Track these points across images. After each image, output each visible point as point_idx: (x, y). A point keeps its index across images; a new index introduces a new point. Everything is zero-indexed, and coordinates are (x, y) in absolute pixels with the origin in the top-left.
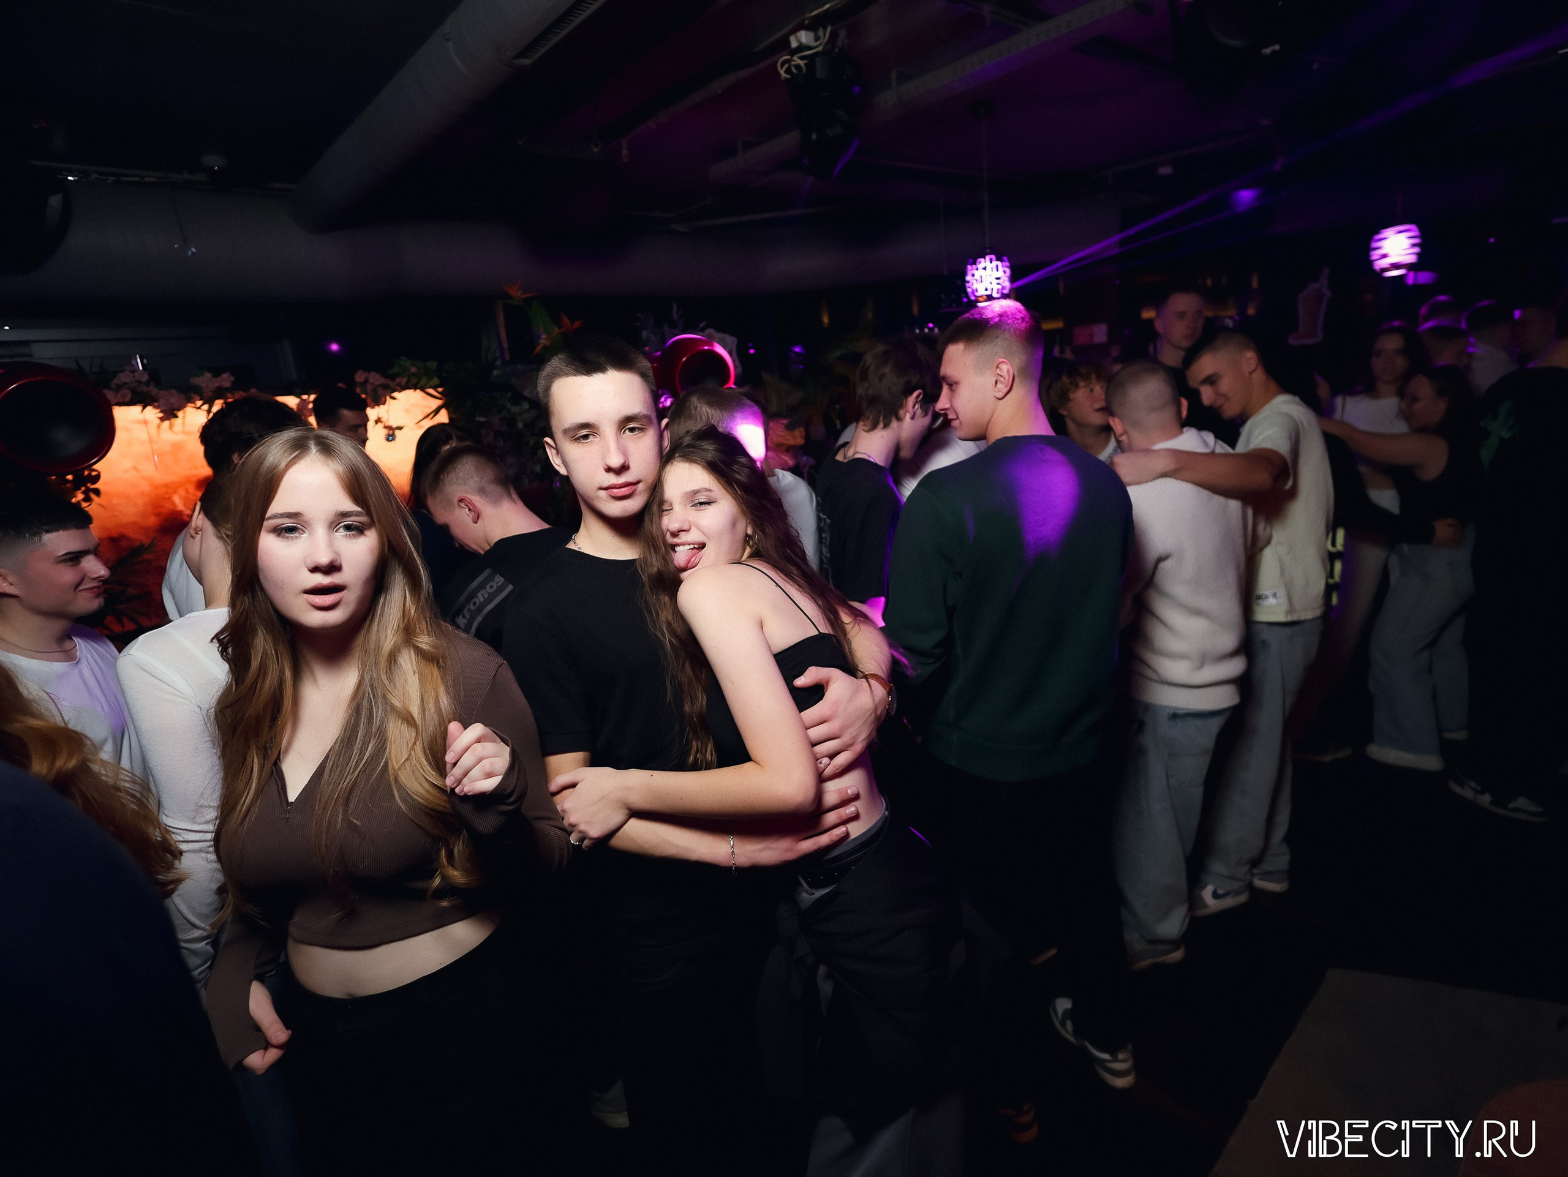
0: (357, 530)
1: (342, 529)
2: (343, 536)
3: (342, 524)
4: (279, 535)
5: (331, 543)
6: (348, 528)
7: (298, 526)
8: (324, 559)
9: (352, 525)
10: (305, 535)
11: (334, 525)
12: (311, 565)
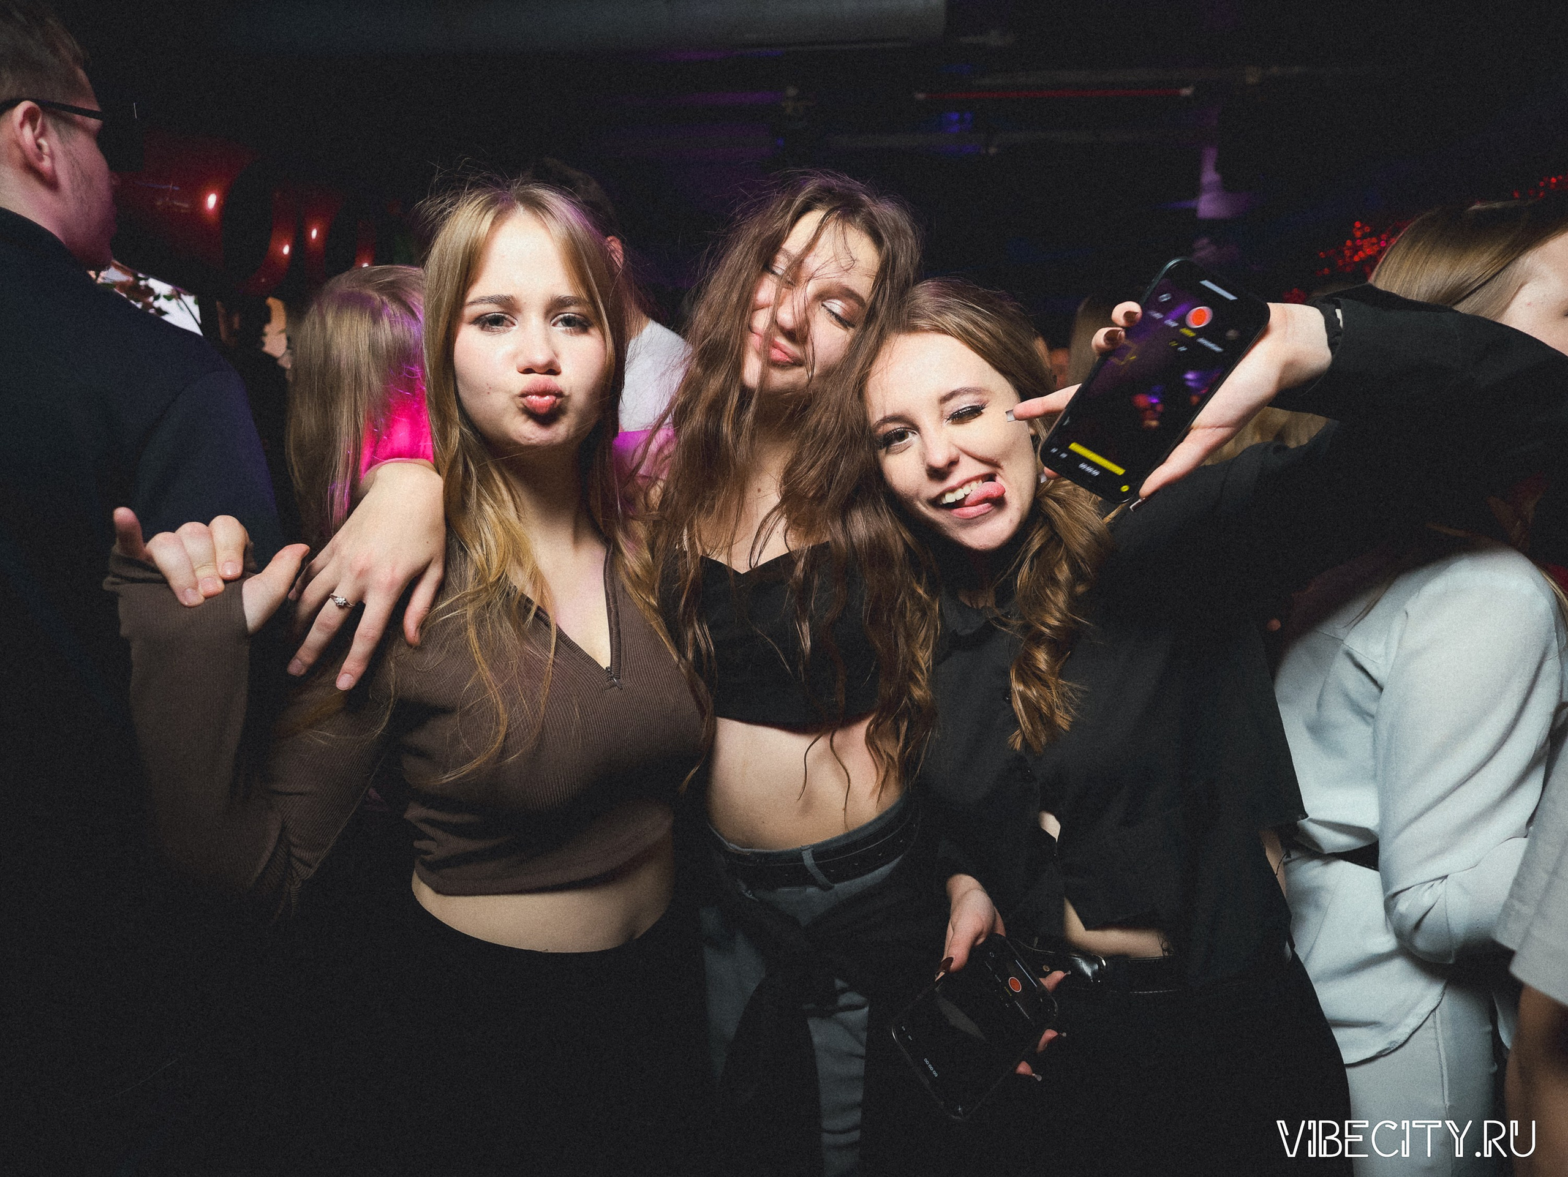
0: (580, 325)
1: (560, 324)
2: (563, 331)
3: (561, 316)
4: (482, 328)
5: (548, 340)
6: (568, 322)
7: (507, 316)
8: (540, 358)
9: (574, 318)
10: (514, 328)
11: (552, 314)
12: (524, 363)
